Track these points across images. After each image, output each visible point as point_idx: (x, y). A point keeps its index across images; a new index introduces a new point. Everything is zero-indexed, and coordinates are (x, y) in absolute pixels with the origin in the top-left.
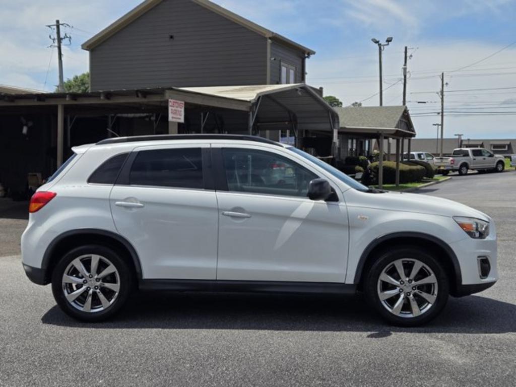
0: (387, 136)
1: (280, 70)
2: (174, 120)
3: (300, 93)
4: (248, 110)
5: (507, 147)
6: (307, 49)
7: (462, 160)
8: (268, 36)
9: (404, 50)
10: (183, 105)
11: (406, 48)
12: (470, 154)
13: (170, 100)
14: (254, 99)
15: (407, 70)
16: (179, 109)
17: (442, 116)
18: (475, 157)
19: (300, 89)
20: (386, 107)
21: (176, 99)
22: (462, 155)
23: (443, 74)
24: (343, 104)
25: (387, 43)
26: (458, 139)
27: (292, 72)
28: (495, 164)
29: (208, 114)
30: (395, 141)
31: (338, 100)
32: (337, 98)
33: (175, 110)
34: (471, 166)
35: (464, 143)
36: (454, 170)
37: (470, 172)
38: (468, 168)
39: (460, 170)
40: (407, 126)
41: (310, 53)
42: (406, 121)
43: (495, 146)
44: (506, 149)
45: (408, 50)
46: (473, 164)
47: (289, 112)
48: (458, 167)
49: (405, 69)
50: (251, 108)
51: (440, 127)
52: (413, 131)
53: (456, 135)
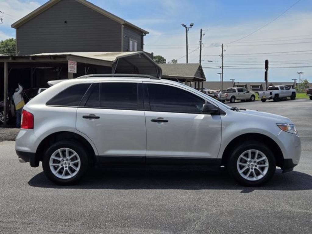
0: (190, 80)
1: (129, 43)
2: (71, 72)
3: (140, 57)
4: (111, 66)
5: (260, 87)
6: (144, 31)
7: (232, 94)
8: (122, 23)
9: (200, 31)
10: (76, 64)
11: (201, 30)
12: (236, 91)
13: (69, 61)
14: (115, 60)
15: (202, 42)
16: (74, 66)
17: (223, 69)
18: (239, 93)
19: (140, 55)
20: (190, 64)
21: (72, 60)
22: (232, 92)
23: (223, 45)
24: (166, 60)
25: (190, 27)
26: (232, 82)
27: (136, 44)
28: (250, 97)
29: (89, 68)
30: (194, 83)
31: (163, 58)
32: (163, 57)
33: (71, 66)
34: (237, 98)
35: (236, 84)
36: (227, 100)
37: (236, 101)
38: (235, 99)
39: (231, 100)
40: (201, 74)
41: (146, 33)
42: (201, 72)
43: (253, 86)
44: (259, 88)
45: (202, 31)
46: (238, 96)
47: (134, 67)
48: (229, 98)
49: (201, 42)
50: (113, 65)
51: (221, 75)
52: (205, 78)
53: (231, 80)
